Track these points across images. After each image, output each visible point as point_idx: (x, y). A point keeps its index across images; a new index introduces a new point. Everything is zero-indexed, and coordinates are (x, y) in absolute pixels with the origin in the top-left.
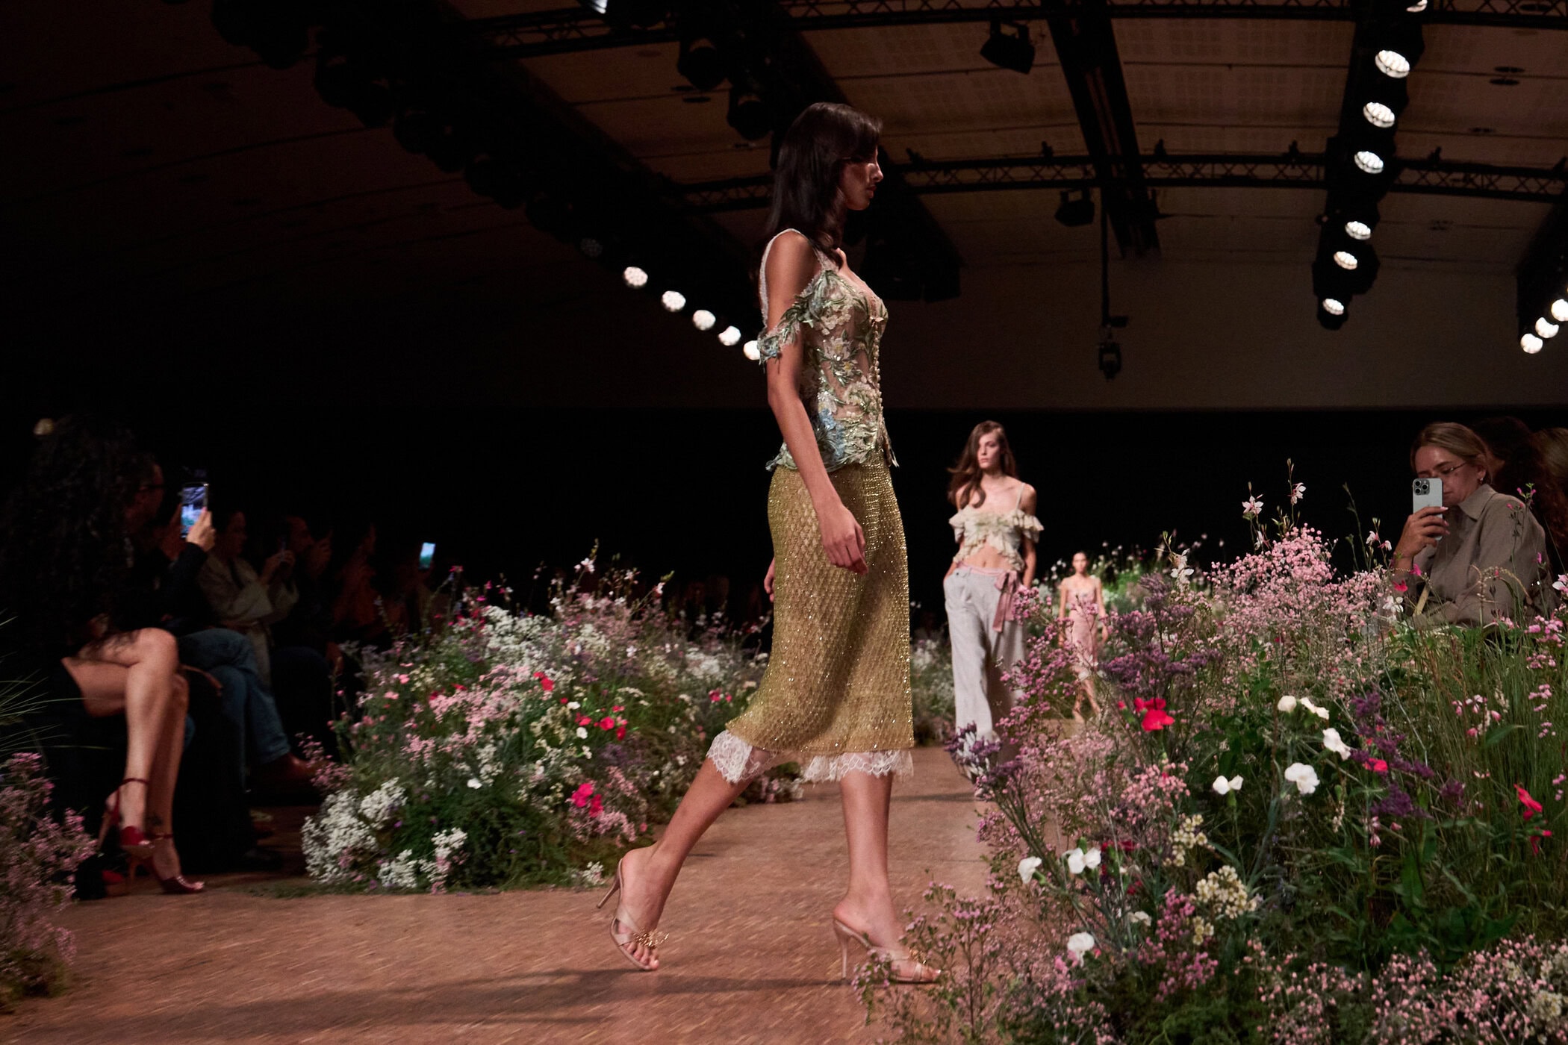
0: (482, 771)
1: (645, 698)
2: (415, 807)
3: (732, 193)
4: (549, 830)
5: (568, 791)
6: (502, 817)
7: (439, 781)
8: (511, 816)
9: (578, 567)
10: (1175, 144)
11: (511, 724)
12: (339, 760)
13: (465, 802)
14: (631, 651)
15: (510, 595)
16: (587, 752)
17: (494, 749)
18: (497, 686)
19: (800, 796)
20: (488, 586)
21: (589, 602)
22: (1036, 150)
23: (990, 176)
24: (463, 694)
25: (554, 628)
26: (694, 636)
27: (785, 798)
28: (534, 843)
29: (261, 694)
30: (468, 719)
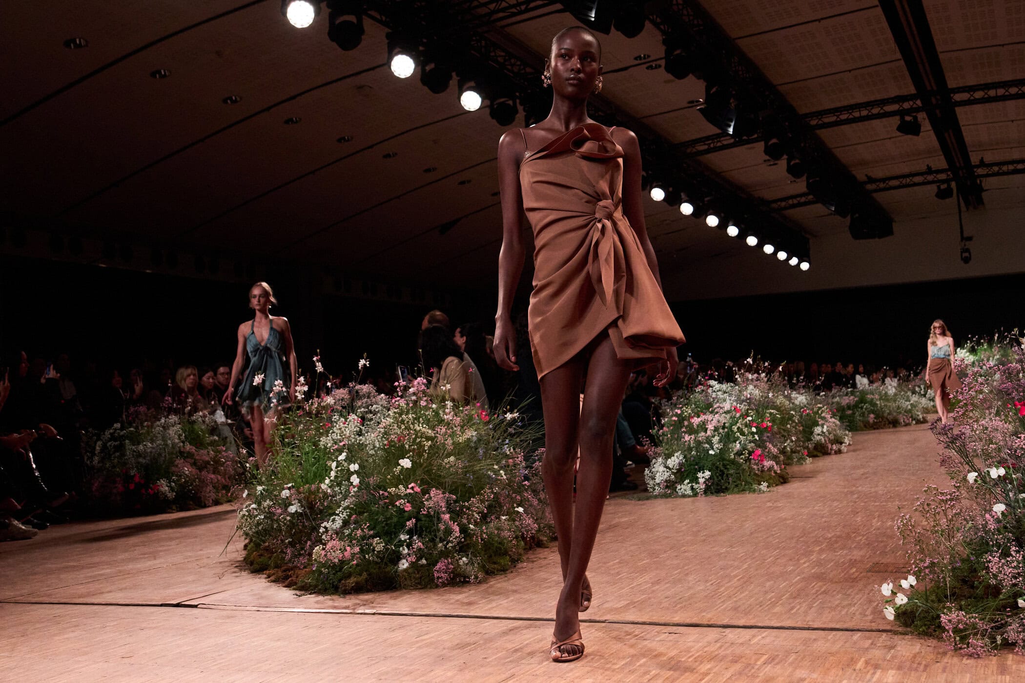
0: (714, 447)
1: (778, 414)
2: (688, 462)
3: (790, 202)
4: (744, 470)
5: (750, 453)
6: (724, 465)
7: (697, 452)
8: (728, 464)
9: (746, 362)
10: (989, 158)
11: (724, 428)
12: (656, 445)
13: (709, 460)
14: (770, 395)
15: (717, 375)
16: (756, 437)
17: (718, 438)
18: (717, 413)
19: (845, 451)
20: (709, 372)
21: (750, 376)
22: (924, 168)
23: (904, 182)
24: (703, 417)
25: (737, 387)
26: (793, 387)
27: (839, 452)
28: (738, 475)
29: (622, 421)
30: (707, 426)
